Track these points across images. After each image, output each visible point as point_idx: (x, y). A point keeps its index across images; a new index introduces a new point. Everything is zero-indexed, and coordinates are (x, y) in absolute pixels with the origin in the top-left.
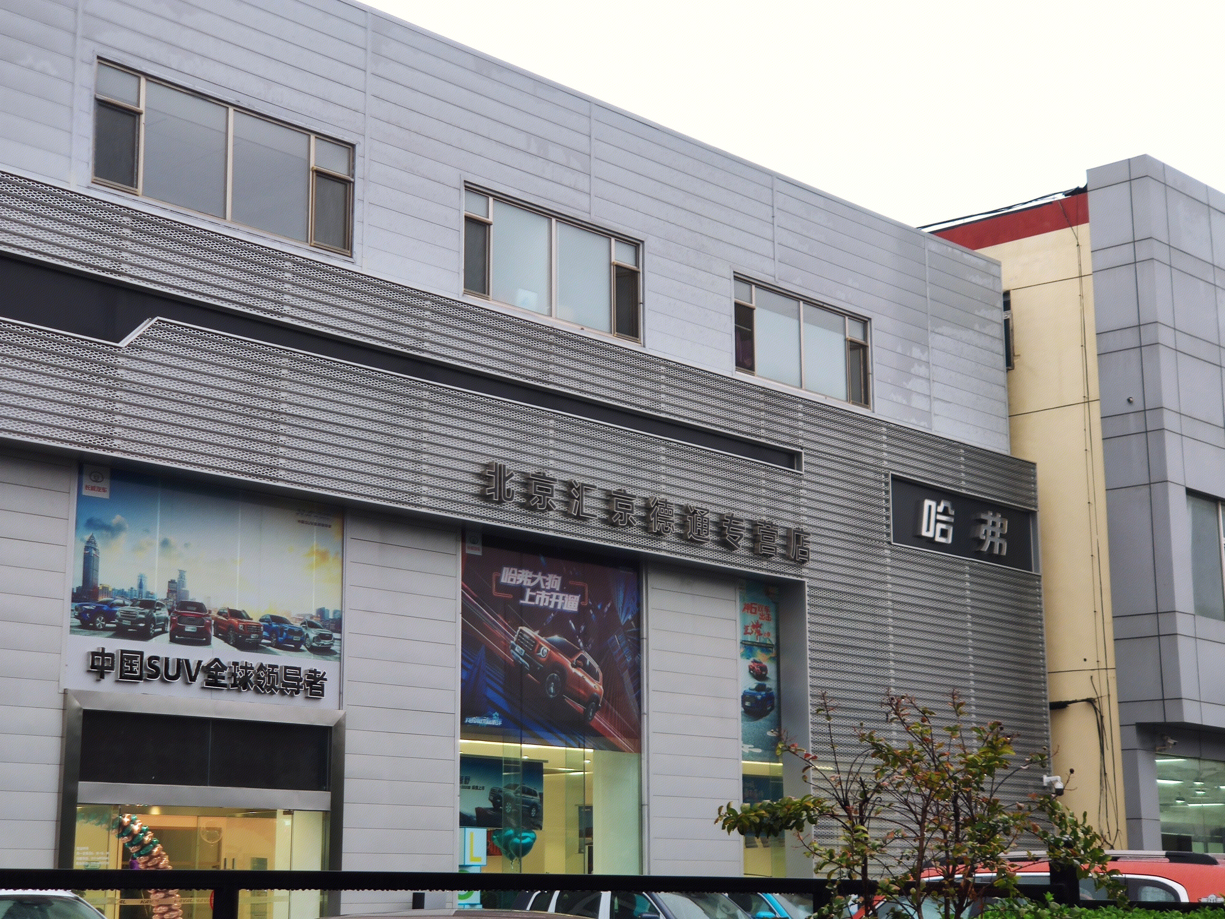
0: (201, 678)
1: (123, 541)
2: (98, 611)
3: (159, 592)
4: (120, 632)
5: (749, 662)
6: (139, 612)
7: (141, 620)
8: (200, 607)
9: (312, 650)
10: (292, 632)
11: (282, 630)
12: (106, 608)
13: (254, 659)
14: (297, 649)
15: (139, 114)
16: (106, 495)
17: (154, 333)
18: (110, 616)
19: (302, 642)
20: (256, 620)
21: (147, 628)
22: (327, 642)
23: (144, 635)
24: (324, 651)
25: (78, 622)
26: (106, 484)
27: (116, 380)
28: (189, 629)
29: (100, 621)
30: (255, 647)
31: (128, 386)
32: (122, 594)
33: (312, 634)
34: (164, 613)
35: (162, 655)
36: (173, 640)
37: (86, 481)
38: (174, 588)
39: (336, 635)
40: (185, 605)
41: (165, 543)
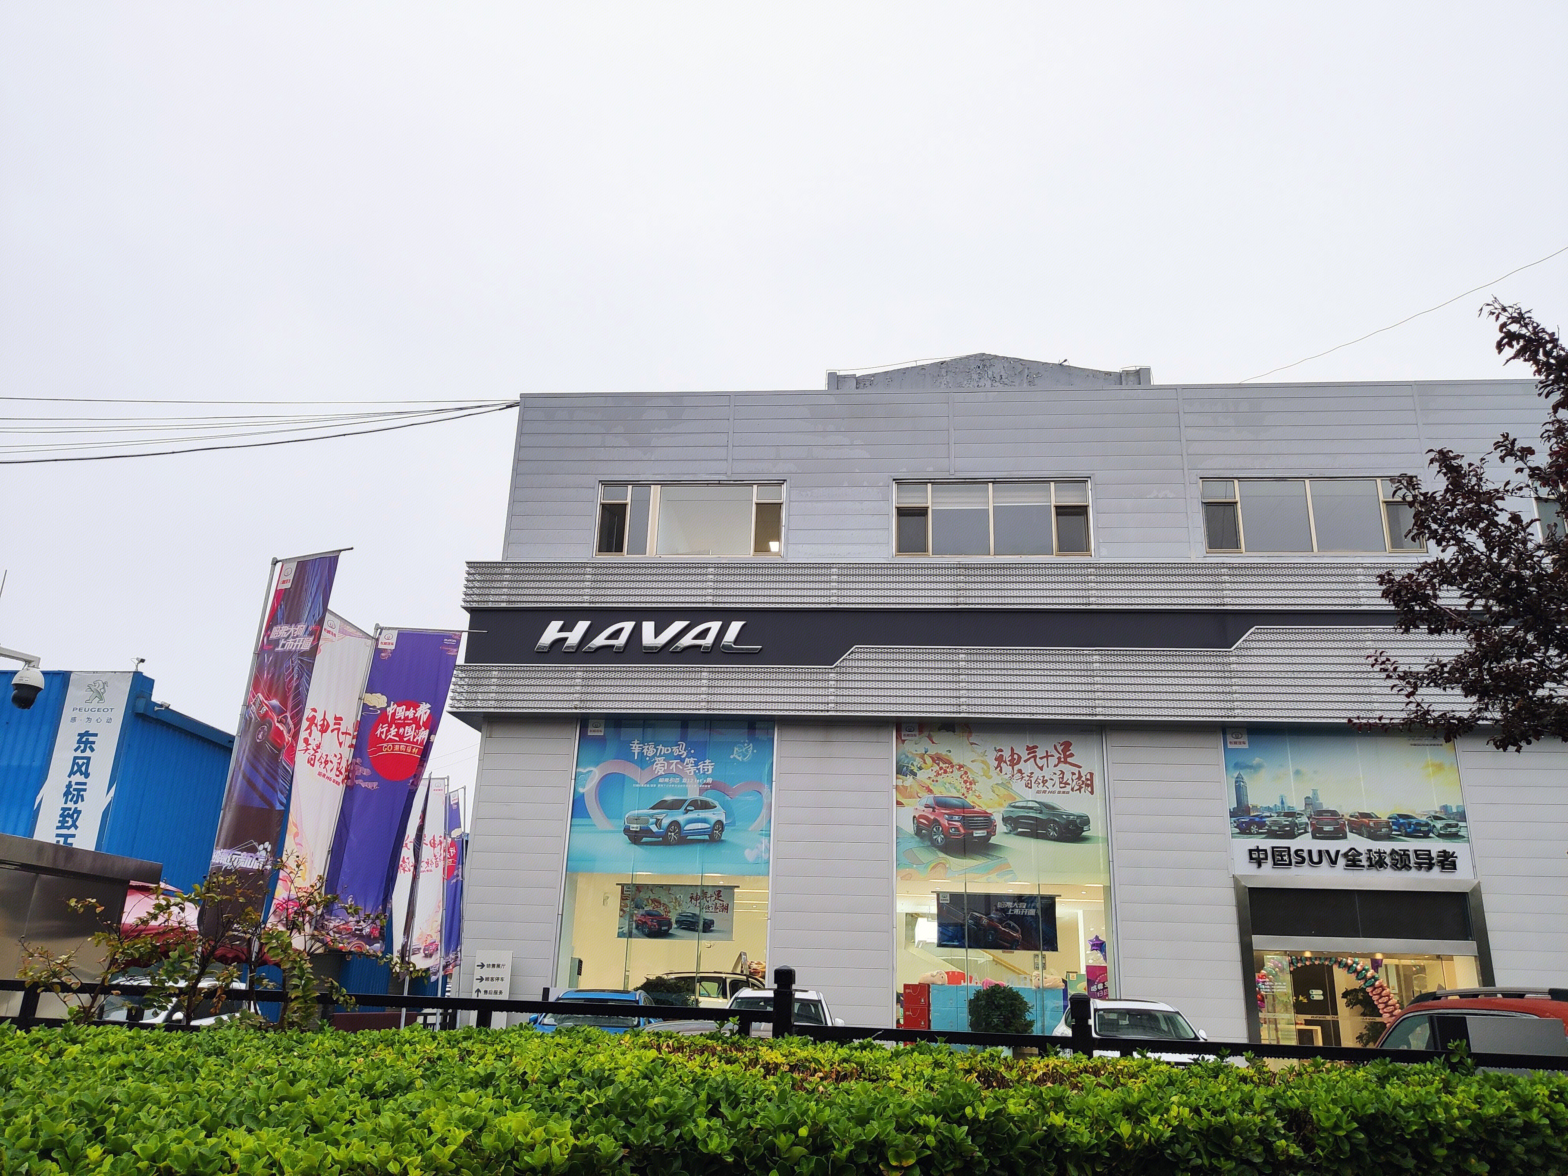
0: (1341, 861)
1: (1264, 775)
2: (1252, 822)
3: (1298, 805)
4: (1272, 835)
6: (1284, 820)
7: (1287, 826)
8: (1334, 813)
9: (1440, 836)
10: (1419, 824)
11: (1410, 824)
12: (1257, 819)
13: (1386, 846)
14: (1426, 836)
15: (1236, 503)
16: (1246, 746)
17: (1253, 637)
18: (1261, 825)
19: (1430, 831)
20: (1384, 818)
21: (1292, 830)
22: (1454, 830)
23: (1291, 835)
24: (1455, 836)
25: (1238, 830)
26: (1245, 739)
27: (1230, 671)
28: (1326, 828)
29: (1254, 829)
30: (1389, 837)
31: (1239, 674)
32: (1269, 809)
33: (1439, 824)
34: (1304, 819)
35: (1306, 849)
36: (1314, 837)
37: (1230, 739)
38: (1308, 802)
39: (1461, 824)
40: (1321, 813)
41: (1297, 773)
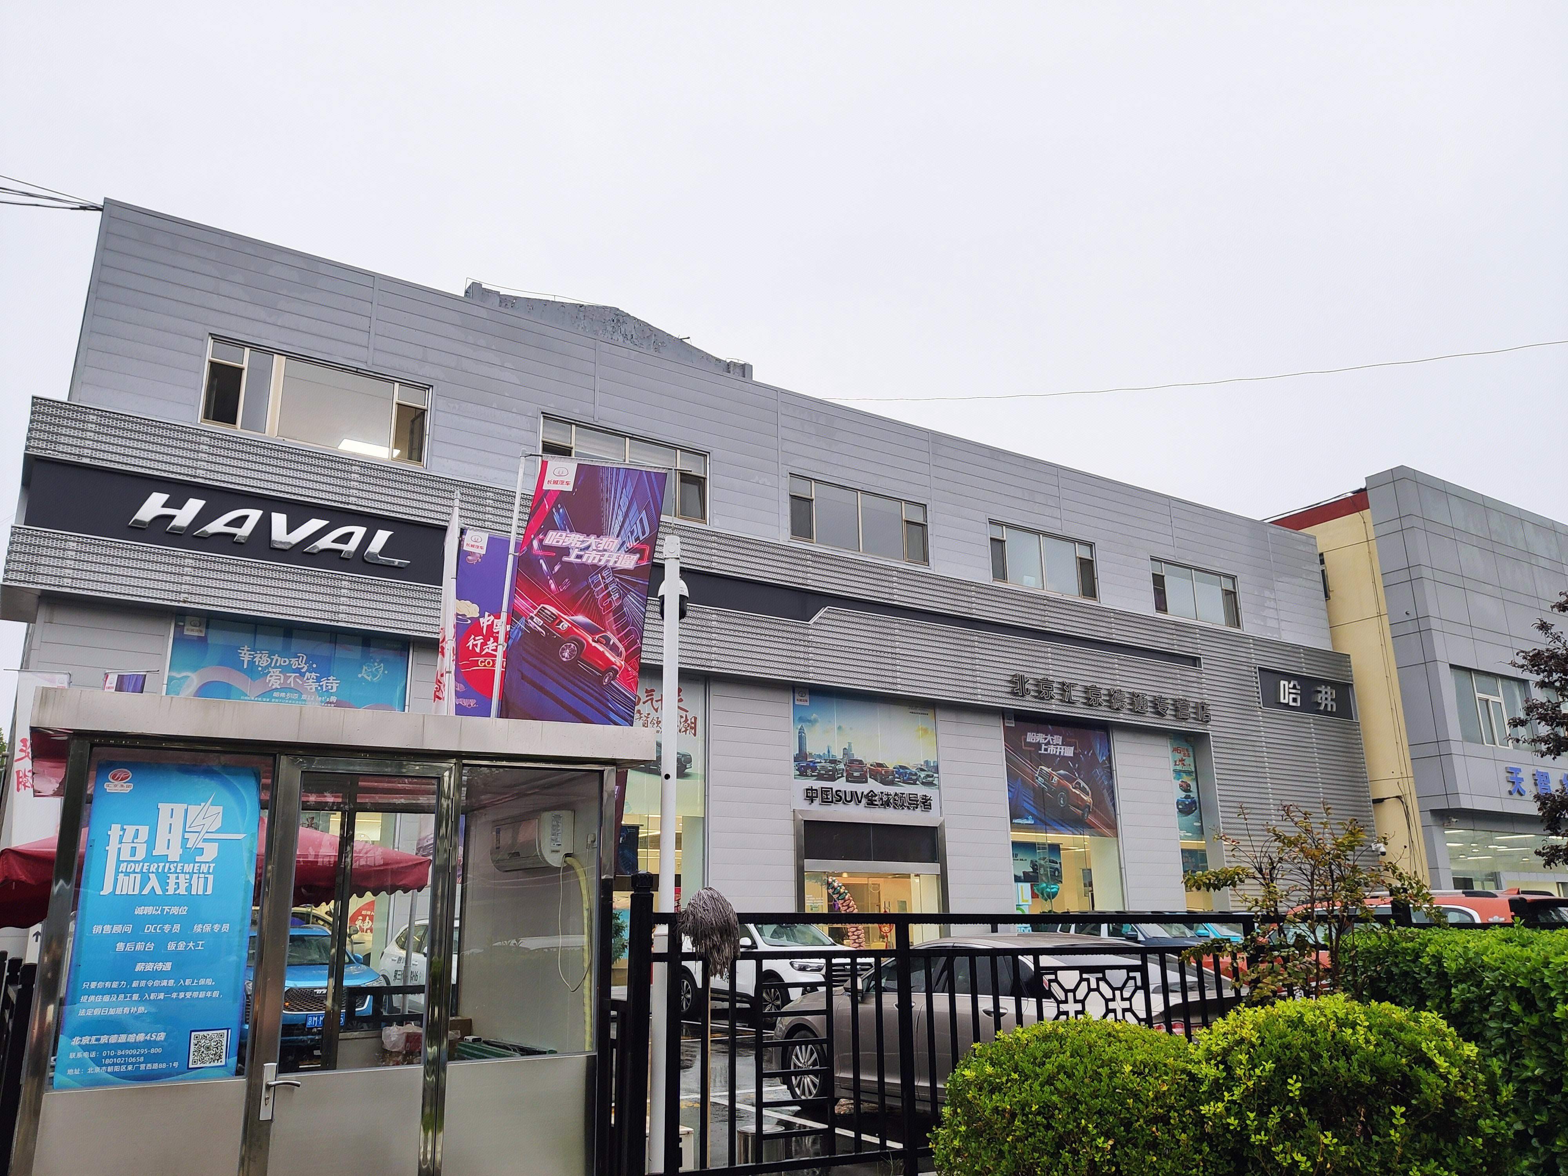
0: (864, 801)
1: (818, 727)
2: (808, 766)
3: (839, 756)
4: (820, 777)
5: (1179, 782)
6: (829, 766)
7: (830, 771)
8: (861, 762)
9: (923, 783)
10: (911, 774)
11: (906, 773)
12: (811, 764)
13: (891, 790)
14: (915, 784)
15: (812, 500)
16: (807, 704)
17: (827, 615)
18: (814, 769)
19: (917, 779)
20: (891, 768)
21: (834, 774)
22: (931, 779)
23: (833, 779)
24: (931, 784)
25: (798, 773)
26: (807, 697)
27: (809, 642)
28: (856, 774)
29: (809, 772)
30: (892, 783)
31: (814, 645)
32: (819, 756)
33: (923, 775)
34: (842, 766)
35: (843, 790)
36: (847, 781)
37: (797, 697)
38: (846, 752)
39: (935, 775)
40: (852, 761)
41: (839, 728)
